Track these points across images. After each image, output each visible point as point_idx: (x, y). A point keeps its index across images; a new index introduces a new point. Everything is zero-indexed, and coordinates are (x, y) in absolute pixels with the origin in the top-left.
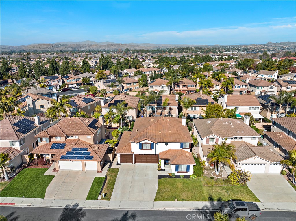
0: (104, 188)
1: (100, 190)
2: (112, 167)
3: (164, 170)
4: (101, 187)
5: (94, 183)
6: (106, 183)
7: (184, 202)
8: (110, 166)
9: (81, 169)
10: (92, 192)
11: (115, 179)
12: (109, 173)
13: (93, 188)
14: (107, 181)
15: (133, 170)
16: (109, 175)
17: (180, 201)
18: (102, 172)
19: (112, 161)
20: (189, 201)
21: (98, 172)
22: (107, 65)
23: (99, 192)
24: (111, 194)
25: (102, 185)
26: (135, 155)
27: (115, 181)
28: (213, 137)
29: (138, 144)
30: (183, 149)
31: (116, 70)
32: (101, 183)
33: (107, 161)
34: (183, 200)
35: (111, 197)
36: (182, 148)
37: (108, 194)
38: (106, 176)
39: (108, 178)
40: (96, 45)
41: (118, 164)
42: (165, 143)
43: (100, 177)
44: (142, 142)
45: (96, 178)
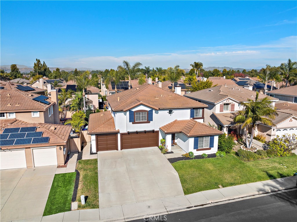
0: (79, 188)
1: (72, 193)
2: (84, 158)
3: (172, 152)
4: (73, 189)
5: (56, 184)
6: (80, 180)
7: (234, 187)
8: (80, 158)
9: (24, 166)
10: (54, 198)
11: (97, 173)
12: (80, 166)
13: (56, 192)
14: (81, 177)
15: (122, 157)
16: (83, 169)
17: (228, 186)
18: (66, 166)
19: (80, 151)
20: (241, 184)
21: (59, 167)
22: (44, 73)
23: (70, 197)
24: (96, 197)
25: (74, 184)
26: (122, 135)
27: (97, 176)
28: (228, 102)
29: (128, 113)
30: (194, 119)
31: (56, 75)
32: (70, 182)
33: (72, 151)
34: (232, 184)
35: (98, 201)
36: (192, 118)
37: (90, 197)
38: (76, 170)
39: (82, 174)
40: (25, 69)
41: (92, 153)
42: (168, 111)
43: (66, 174)
44: (134, 110)
45: (57, 176)
